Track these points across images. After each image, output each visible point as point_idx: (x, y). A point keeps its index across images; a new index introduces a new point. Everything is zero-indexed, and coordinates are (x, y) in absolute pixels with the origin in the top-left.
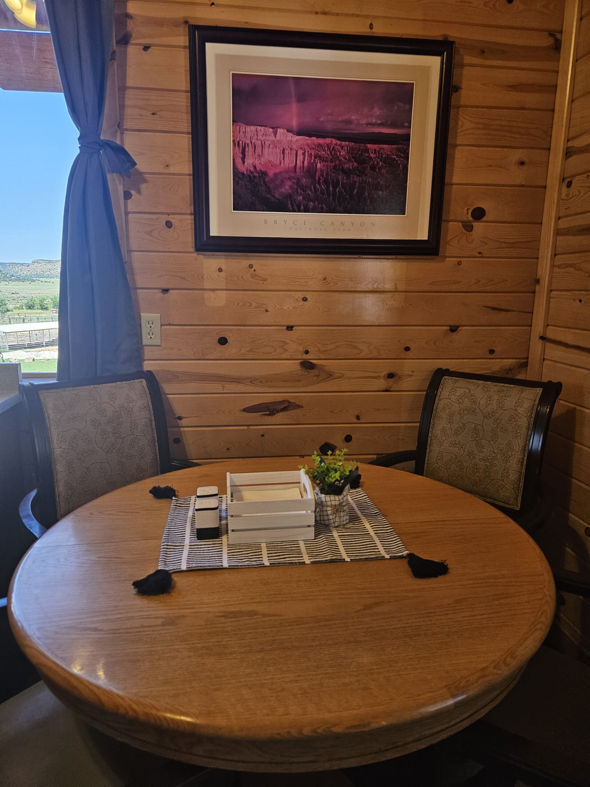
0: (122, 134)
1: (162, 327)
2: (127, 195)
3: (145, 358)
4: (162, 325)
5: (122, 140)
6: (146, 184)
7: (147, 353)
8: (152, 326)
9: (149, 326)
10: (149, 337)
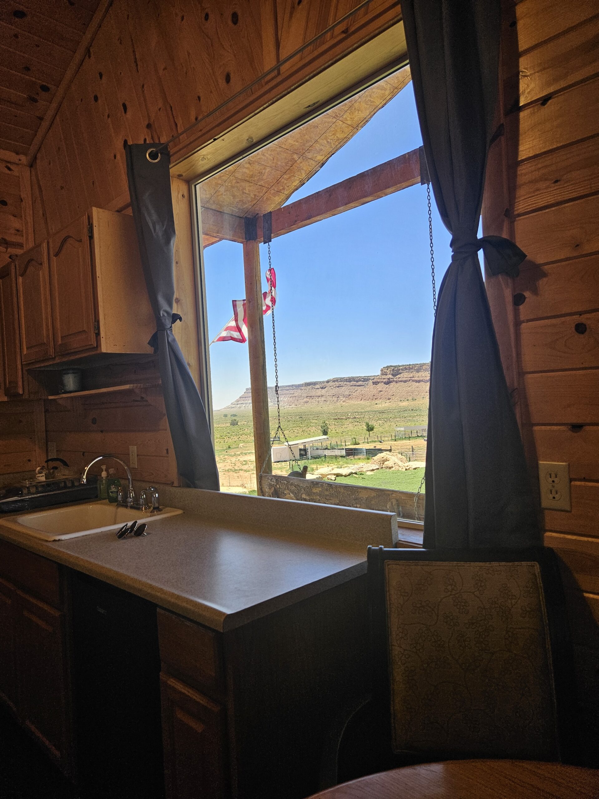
0: (512, 223)
1: (573, 483)
2: (519, 300)
3: (547, 528)
4: (571, 480)
5: (512, 232)
6: (545, 279)
7: (549, 519)
8: (556, 480)
9: (550, 480)
10: (551, 496)
